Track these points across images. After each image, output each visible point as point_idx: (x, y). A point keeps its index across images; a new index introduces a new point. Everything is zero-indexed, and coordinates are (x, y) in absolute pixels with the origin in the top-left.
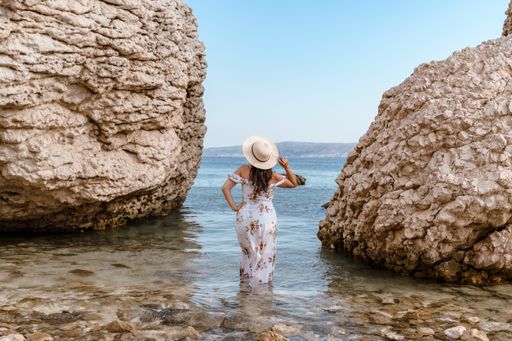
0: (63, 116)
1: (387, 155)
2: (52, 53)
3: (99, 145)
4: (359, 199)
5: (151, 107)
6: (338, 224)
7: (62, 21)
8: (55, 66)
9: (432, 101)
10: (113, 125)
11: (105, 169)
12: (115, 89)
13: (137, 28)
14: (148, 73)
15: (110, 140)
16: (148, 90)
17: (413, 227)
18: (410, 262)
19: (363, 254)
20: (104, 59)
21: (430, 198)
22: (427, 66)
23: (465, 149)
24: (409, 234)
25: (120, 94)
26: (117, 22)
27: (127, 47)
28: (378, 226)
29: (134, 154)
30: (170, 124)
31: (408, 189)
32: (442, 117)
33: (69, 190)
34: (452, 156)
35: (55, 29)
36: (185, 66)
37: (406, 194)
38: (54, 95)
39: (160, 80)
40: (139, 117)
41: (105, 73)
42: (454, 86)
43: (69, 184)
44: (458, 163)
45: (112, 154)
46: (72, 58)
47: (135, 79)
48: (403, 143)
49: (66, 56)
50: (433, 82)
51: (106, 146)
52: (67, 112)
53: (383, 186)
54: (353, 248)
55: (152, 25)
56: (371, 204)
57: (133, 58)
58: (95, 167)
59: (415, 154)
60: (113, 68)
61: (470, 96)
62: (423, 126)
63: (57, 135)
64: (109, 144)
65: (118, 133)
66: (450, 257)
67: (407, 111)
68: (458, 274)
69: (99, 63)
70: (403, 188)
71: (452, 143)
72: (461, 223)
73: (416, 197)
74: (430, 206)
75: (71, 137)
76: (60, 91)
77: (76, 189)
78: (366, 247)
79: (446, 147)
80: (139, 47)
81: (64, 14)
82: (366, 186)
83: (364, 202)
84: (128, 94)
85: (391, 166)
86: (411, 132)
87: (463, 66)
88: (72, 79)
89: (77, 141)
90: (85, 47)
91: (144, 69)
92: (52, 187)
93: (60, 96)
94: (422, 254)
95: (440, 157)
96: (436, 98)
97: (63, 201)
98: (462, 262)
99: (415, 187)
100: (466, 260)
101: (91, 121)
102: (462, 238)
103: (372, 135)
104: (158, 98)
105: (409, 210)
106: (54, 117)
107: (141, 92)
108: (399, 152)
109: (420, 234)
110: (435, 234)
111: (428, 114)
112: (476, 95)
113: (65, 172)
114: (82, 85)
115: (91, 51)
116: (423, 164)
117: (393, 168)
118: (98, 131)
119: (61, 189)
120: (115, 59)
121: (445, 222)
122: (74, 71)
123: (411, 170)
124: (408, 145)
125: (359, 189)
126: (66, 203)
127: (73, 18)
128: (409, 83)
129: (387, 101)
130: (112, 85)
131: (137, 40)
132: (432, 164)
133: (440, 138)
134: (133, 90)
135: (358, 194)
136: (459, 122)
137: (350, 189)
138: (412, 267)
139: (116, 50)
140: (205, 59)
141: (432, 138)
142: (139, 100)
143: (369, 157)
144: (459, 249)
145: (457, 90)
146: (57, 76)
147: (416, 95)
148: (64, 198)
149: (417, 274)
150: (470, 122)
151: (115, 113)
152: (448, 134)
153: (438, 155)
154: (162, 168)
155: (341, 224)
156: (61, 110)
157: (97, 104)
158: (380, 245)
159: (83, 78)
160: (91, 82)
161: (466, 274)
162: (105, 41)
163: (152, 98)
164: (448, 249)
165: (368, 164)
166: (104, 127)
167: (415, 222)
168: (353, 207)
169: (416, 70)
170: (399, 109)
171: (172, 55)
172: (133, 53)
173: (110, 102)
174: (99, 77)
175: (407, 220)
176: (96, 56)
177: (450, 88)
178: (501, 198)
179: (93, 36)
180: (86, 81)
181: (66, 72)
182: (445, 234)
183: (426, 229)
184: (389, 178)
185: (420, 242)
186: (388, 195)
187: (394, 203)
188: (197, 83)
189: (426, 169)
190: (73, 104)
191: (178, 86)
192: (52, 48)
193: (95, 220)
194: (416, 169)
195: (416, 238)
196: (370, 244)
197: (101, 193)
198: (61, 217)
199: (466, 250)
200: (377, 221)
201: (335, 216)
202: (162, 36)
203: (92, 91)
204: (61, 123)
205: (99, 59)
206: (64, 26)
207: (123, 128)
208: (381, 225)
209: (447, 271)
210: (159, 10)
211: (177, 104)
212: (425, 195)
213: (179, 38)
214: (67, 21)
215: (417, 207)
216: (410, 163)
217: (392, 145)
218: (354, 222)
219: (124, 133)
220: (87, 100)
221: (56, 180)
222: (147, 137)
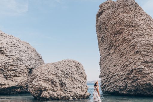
3: (6, 79)
5: (15, 73)
10: (8, 76)
11: (5, 83)
12: (8, 70)
13: (13, 61)
26: (9, 60)
29: (12, 80)
34: (35, 80)
39: (17, 68)
40: (12, 75)
41: (5, 68)
45: (8, 81)
47: (12, 69)
51: (7, 79)
55: (16, 60)
58: (3, 83)
71: (36, 78)
80: (12, 64)
84: (11, 71)
89: (1, 79)
90: (2, 64)
91: (14, 67)
101: (4, 75)
104: (17, 71)
118: (5, 77)
120: (7, 66)
139: (8, 64)
142: (13, 72)
151: (8, 74)
152: (35, 76)
154: (17, 83)
157: (5, 73)
162: (6, 63)
163: (15, 71)
164: (37, 94)
171: (21, 64)
173: (7, 72)
175: (30, 90)
176: (4, 65)
179: (4, 62)
180: (2, 69)
182: (35, 92)
197: (4, 87)
202: (19, 61)
210: (18, 58)
219: (11, 77)
220: (3, 72)
222: (15, 78)
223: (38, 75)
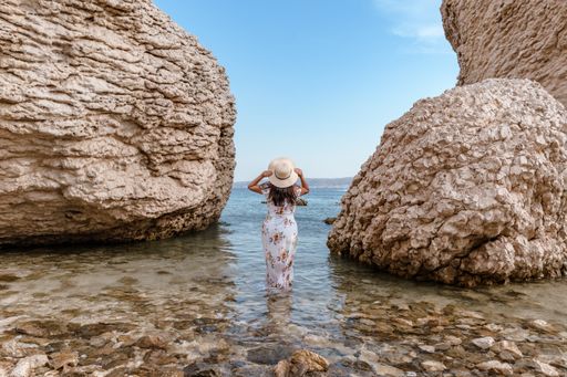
0: (116, 148)
1: (394, 176)
2: (106, 93)
3: (148, 173)
4: (368, 214)
5: (191, 141)
6: (344, 235)
7: (115, 67)
8: (109, 105)
9: (434, 129)
10: (160, 156)
11: (153, 191)
12: (161, 126)
13: (179, 76)
14: (188, 113)
15: (158, 167)
16: (189, 128)
17: (419, 238)
18: (413, 269)
19: (369, 260)
20: (151, 100)
21: (434, 213)
22: (424, 101)
23: (465, 170)
24: (415, 245)
25: (165, 130)
26: (162, 71)
27: (171, 91)
28: (386, 237)
29: (178, 179)
30: (207, 156)
31: (414, 205)
32: (444, 142)
33: (123, 209)
34: (453, 176)
35: (109, 74)
36: (220, 110)
37: (411, 209)
38: (108, 130)
39: (198, 119)
40: (182, 149)
41: (152, 112)
42: (451, 116)
43: (122, 204)
44: (459, 181)
45: (159, 179)
46: (124, 98)
47: (178, 118)
48: (409, 165)
49: (118, 97)
50: (432, 113)
51: (155, 173)
52: (121, 144)
53: (391, 202)
54: (359, 255)
55: (192, 75)
56: (379, 218)
57: (176, 100)
58: (144, 190)
59: (420, 175)
60: (159, 108)
61: (466, 124)
62: (426, 150)
63: (112, 163)
64: (157, 171)
65: (164, 162)
66: (447, 264)
67: (412, 138)
68: (455, 278)
69: (147, 103)
70: (409, 204)
71: (452, 165)
72: (463, 235)
73: (421, 212)
74: (433, 220)
75: (124, 165)
76: (114, 126)
77: (129, 208)
78: (373, 255)
79: (447, 168)
80: (182, 92)
81: (117, 62)
82: (375, 203)
83: (373, 217)
84: (172, 130)
85: (399, 185)
86: (416, 156)
87: (457, 100)
88: (124, 117)
89: (129, 169)
90: (135, 90)
91: (186, 110)
92: (108, 206)
93: (114, 131)
94: (425, 262)
95: (442, 177)
96: (437, 126)
97: (118, 218)
98: (458, 268)
99: (420, 203)
100: (463, 266)
101: (141, 152)
102: (460, 247)
103: (379, 160)
104: (197, 134)
105: (415, 223)
106: (109, 148)
107: (182, 129)
108: (406, 172)
109: (426, 244)
110: (439, 244)
111: (431, 140)
112: (471, 123)
113: (119, 193)
114: (132, 121)
115: (141, 93)
116: (426, 183)
117: (400, 187)
118: (147, 160)
119: (115, 208)
120: (161, 100)
121: (449, 234)
122: (126, 109)
123: (416, 188)
124: (413, 167)
125: (368, 205)
126: (121, 220)
127: (124, 65)
128: (410, 115)
129: (389, 132)
130: (158, 122)
131: (179, 85)
132: (435, 183)
133: (442, 160)
134: (176, 127)
135: (367, 210)
136: (459, 146)
137: (359, 205)
138: (415, 272)
139: (162, 93)
140: (235, 107)
141: (435, 160)
142: (181, 136)
143: (377, 178)
144: (456, 257)
145: (454, 120)
146: (110, 113)
147: (419, 124)
148: (119, 215)
149: (418, 278)
150: (468, 146)
151: (162, 146)
152: (449, 156)
153: (441, 175)
154: (200, 191)
155: (348, 235)
156: (115, 142)
157: (146, 138)
158: (386, 253)
159: (134, 116)
160: (140, 119)
161: (463, 279)
162: (152, 85)
163: (192, 134)
164: (447, 257)
165: (375, 184)
166: (152, 157)
167: (420, 234)
168: (362, 221)
169: (415, 105)
170: (403, 137)
171: (208, 100)
172: (176, 97)
173: (158, 137)
174: (148, 115)
175: (414, 232)
176: (144, 98)
177: (448, 118)
178: (498, 212)
179: (142, 81)
180: (136, 118)
181: (118, 110)
182: (447, 244)
183: (430, 240)
184: (396, 196)
185: (424, 252)
186: (395, 210)
187: (401, 218)
188: (229, 126)
189: (430, 188)
190: (125, 137)
191: (213, 125)
192: (106, 89)
193: (147, 233)
194: (420, 187)
195: (421, 248)
196: (377, 252)
197: (150, 211)
198: (119, 231)
199: (461, 258)
200: (384, 233)
201: (342, 228)
202: (200, 84)
203: (142, 127)
204: (115, 152)
205: (148, 100)
206: (117, 72)
207: (168, 158)
208: (389, 237)
209: (446, 276)
210: (198, 64)
211: (213, 139)
212: (429, 210)
213: (214, 87)
214: (119, 67)
215: (422, 221)
216: (416, 183)
217: (398, 167)
218: (362, 233)
219: (169, 162)
220: (138, 134)
221: (110, 200)
222: (188, 166)
223: (464, 151)
